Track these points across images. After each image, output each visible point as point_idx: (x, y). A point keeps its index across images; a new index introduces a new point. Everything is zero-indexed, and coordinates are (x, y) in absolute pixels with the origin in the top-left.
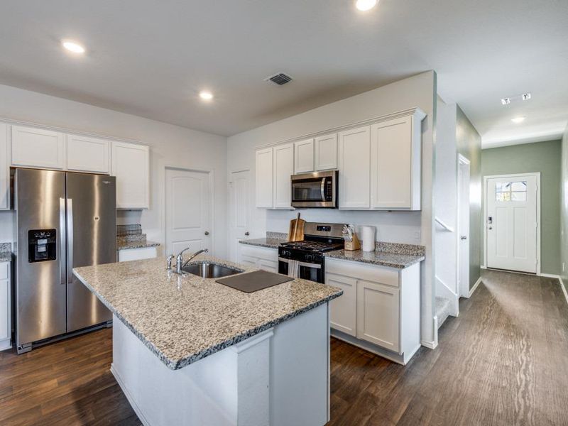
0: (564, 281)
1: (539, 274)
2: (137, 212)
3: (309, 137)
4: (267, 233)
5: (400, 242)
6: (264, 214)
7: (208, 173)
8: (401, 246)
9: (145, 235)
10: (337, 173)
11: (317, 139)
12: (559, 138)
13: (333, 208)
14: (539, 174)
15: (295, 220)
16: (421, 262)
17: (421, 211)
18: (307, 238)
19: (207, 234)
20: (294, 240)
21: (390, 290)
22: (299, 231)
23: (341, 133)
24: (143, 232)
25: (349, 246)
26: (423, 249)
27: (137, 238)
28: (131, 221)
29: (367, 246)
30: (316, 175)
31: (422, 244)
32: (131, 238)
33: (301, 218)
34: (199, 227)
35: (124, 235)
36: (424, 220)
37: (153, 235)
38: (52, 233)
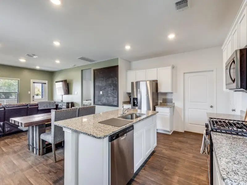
2: (171, 94)
19: (211, 107)
24: (173, 102)
27: (171, 104)
28: (169, 97)
32: (169, 104)
37: (178, 104)
38: (137, 99)
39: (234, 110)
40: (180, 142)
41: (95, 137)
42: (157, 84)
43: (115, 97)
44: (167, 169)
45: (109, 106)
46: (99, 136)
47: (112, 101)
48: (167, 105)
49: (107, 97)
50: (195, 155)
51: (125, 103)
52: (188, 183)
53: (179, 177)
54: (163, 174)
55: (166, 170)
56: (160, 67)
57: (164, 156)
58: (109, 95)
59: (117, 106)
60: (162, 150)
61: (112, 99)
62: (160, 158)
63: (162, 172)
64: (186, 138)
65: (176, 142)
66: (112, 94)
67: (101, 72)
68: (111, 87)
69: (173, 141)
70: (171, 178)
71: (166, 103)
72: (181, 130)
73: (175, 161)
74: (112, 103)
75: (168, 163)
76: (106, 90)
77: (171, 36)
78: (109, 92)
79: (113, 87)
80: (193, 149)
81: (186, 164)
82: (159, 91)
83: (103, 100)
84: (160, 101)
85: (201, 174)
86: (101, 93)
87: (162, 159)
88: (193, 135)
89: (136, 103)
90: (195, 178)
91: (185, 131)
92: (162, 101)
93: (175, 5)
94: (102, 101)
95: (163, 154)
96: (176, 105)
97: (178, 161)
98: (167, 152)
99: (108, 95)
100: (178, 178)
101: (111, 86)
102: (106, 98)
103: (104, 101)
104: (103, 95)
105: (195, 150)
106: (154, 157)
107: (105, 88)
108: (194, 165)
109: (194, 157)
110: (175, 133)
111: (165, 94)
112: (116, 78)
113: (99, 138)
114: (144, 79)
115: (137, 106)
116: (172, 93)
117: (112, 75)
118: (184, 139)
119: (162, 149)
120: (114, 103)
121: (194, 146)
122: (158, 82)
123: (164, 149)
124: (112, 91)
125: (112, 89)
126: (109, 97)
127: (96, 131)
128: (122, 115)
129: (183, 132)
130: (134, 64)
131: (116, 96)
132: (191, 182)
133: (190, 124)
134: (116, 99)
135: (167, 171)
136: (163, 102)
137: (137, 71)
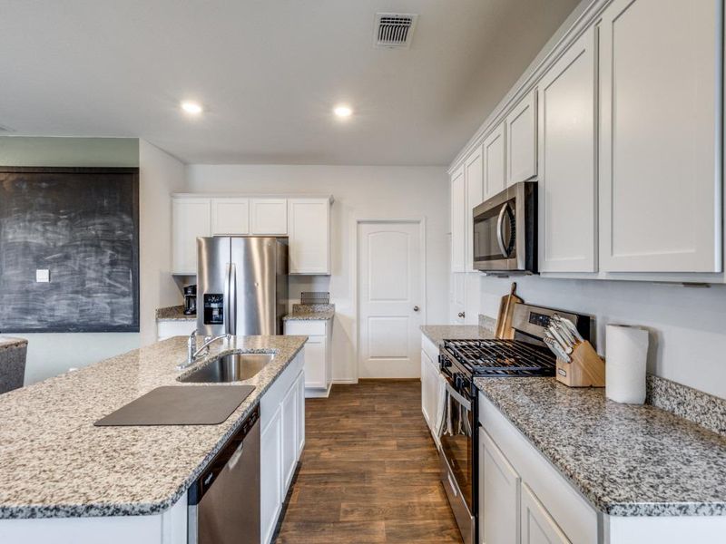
2: (326, 278)
4: (479, 317)
7: (419, 222)
9: (333, 306)
15: (507, 296)
19: (416, 309)
20: (501, 336)
23: (542, 86)
24: (331, 302)
25: (564, 372)
27: (325, 308)
28: (318, 288)
32: (318, 308)
34: (406, 300)
35: (311, 304)
37: (342, 306)
38: (219, 298)
39: (462, 315)
40: (357, 412)
41: (126, 513)
42: (286, 250)
43: (124, 295)
44: (349, 509)
45: (85, 331)
46: (147, 502)
47: (109, 312)
48: (313, 312)
49: (77, 292)
50: (401, 441)
51: (165, 313)
52: (410, 526)
53: (386, 519)
54: (343, 529)
55: (346, 512)
56: (296, 197)
57: (329, 471)
58: (89, 285)
59: (134, 327)
60: (318, 455)
61: (108, 304)
62: (320, 483)
63: (338, 525)
64: (368, 400)
65: (347, 417)
66: (108, 281)
67: (44, 185)
68: (103, 253)
69: (341, 415)
70: (368, 533)
71: (310, 305)
72: (351, 379)
73: (363, 476)
74: (107, 319)
75: (347, 489)
76: (70, 263)
77: (343, 112)
78: (91, 274)
79: (109, 252)
80: (390, 426)
81: (390, 472)
82: (292, 271)
83: (52, 309)
84: (293, 302)
85: (428, 487)
86: (42, 276)
87: (326, 483)
88: (380, 386)
89: (216, 313)
90: (420, 504)
91: (360, 380)
92: (298, 302)
93: (378, 23)
94: (47, 312)
95: (325, 464)
96: (338, 309)
97: (370, 472)
98: (334, 456)
99: (83, 284)
100: (383, 523)
101: (98, 246)
102: (72, 299)
103: (57, 313)
104: (54, 287)
105: (396, 426)
106: (301, 485)
107: (67, 257)
108: (405, 471)
109: (399, 446)
110: (338, 389)
111: (309, 279)
112: (127, 219)
113: (154, 509)
114: (244, 231)
115: (220, 322)
116: (327, 276)
117: (105, 203)
118: (365, 404)
119: (318, 451)
120: (116, 319)
121: (390, 416)
122: (291, 241)
123: (326, 449)
124: (106, 270)
125: (107, 260)
126: (89, 293)
127: (113, 478)
128: (189, 366)
129: (356, 382)
130: (203, 173)
131: (124, 289)
132: (416, 523)
133: (372, 357)
134: (129, 301)
135: (351, 518)
136: (303, 304)
137: (216, 201)
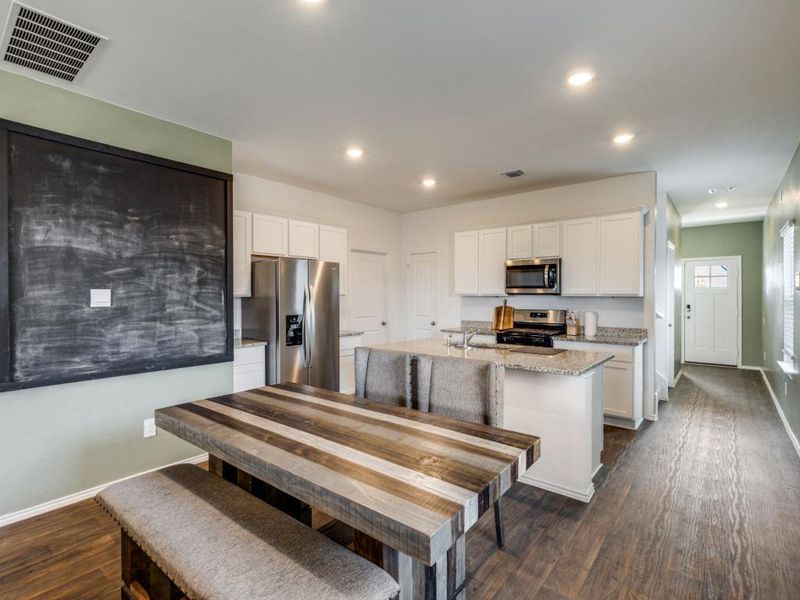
0: (766, 372)
1: (740, 367)
3: (527, 223)
4: (463, 322)
5: (623, 327)
6: (458, 299)
8: (624, 330)
10: (560, 260)
11: (537, 226)
12: (759, 219)
13: (556, 294)
14: (740, 257)
15: (501, 308)
16: (644, 344)
17: (643, 297)
18: (517, 325)
19: (384, 324)
20: (501, 328)
21: (624, 366)
22: (507, 318)
23: (566, 223)
25: (571, 331)
26: (645, 331)
29: (590, 332)
30: (537, 262)
31: (645, 328)
33: (508, 305)
34: (376, 316)
36: (646, 305)
43: (214, 319)
45: (167, 368)
47: (197, 341)
49: (153, 319)
56: (325, 224)
59: (227, 356)
61: (196, 331)
66: (195, 303)
67: (102, 169)
68: (189, 270)
74: (195, 350)
76: (143, 281)
78: (174, 295)
79: (197, 269)
83: (116, 344)
86: (100, 298)
94: (107, 349)
99: (162, 309)
101: (183, 261)
102: (146, 328)
103: (123, 349)
104: (119, 313)
107: (138, 273)
117: (191, 208)
120: (206, 349)
124: (194, 291)
125: (194, 279)
126: (170, 320)
131: (215, 313)
